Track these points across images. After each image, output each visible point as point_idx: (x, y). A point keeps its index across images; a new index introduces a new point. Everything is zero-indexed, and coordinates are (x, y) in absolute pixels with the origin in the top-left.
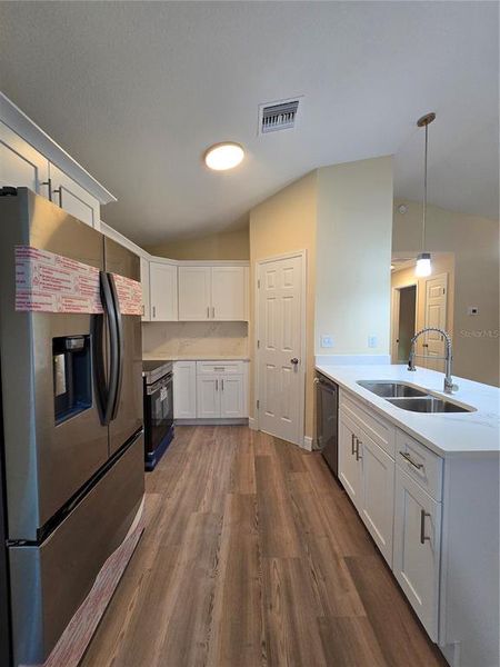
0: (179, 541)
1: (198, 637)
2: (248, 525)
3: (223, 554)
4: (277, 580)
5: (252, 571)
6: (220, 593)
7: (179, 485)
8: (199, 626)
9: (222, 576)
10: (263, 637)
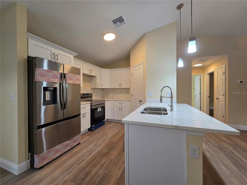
0: (85, 148)
1: (74, 167)
2: (106, 148)
3: (93, 153)
4: (102, 162)
5: (97, 159)
6: (86, 161)
7: (96, 136)
8: (76, 165)
9: (89, 157)
10: (88, 172)
